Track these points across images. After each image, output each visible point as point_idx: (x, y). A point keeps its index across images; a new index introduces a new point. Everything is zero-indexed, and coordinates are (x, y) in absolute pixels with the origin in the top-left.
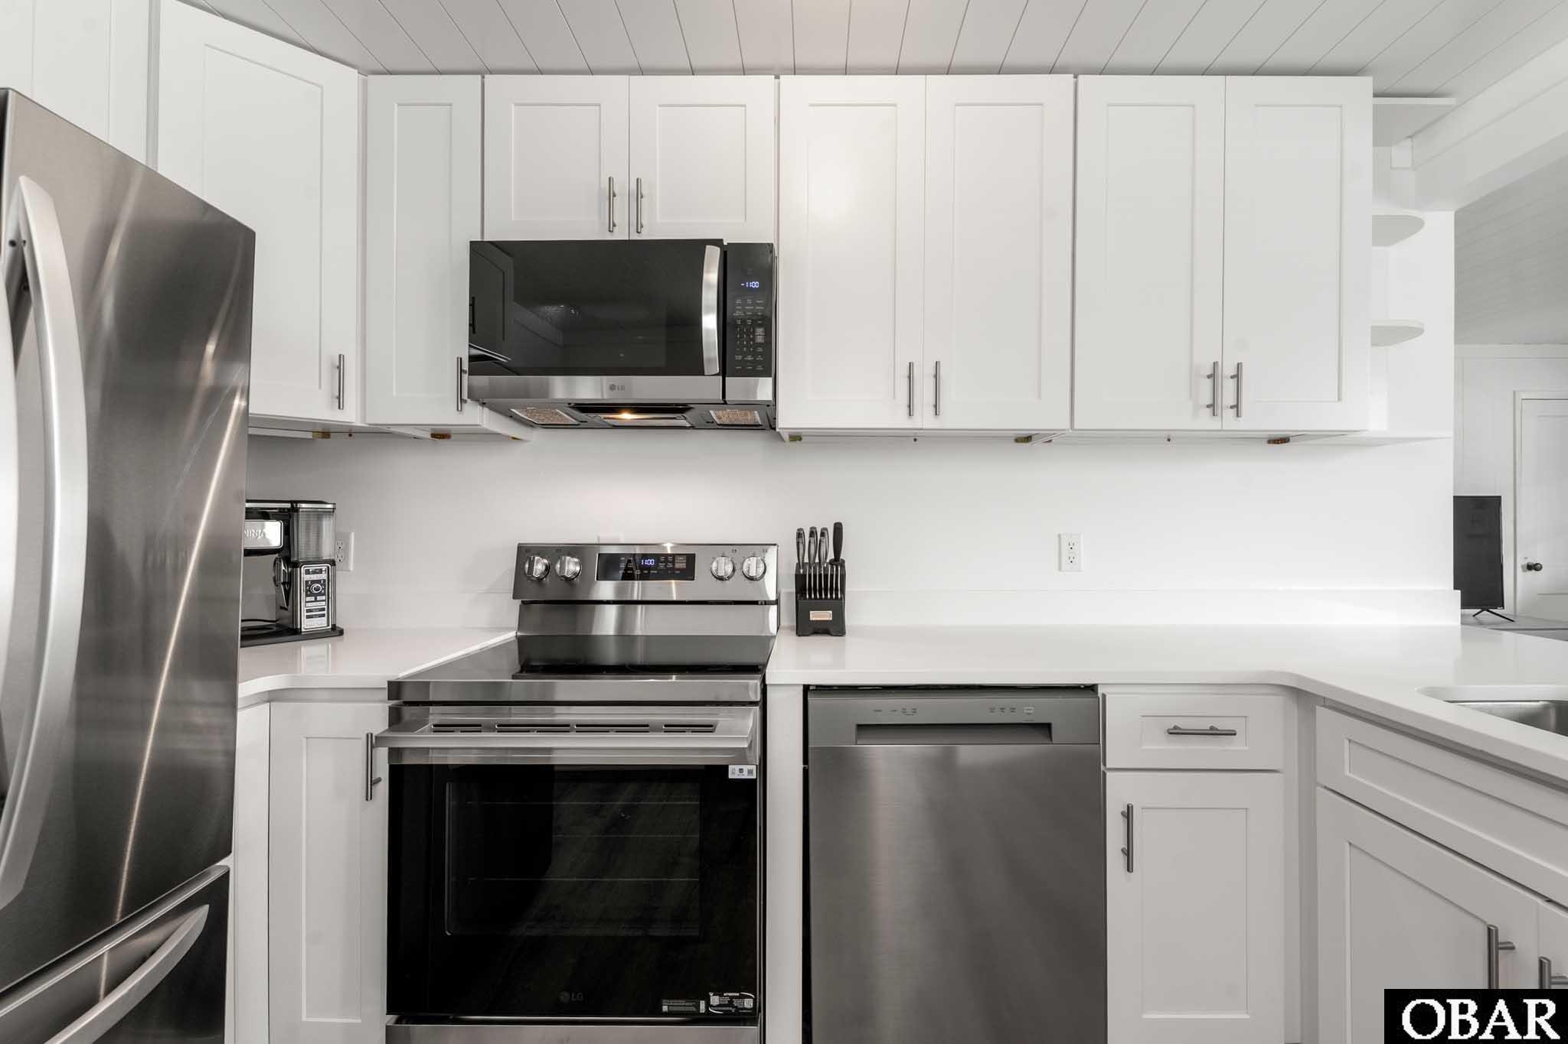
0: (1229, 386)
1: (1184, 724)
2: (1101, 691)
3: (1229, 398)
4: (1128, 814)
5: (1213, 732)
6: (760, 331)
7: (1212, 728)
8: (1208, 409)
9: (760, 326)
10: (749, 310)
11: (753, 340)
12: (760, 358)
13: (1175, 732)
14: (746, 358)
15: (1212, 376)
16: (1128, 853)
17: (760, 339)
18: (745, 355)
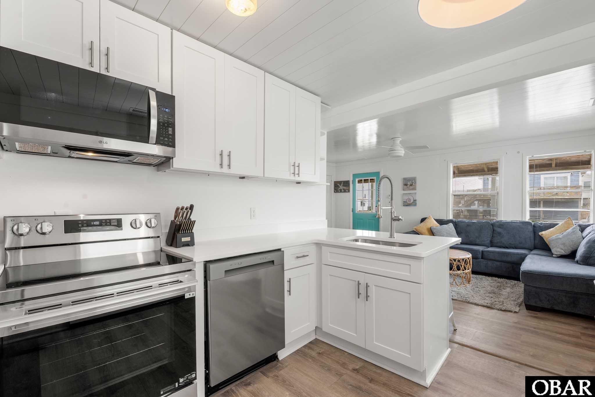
0: (297, 168)
1: (299, 255)
2: (282, 250)
3: (297, 172)
4: (289, 281)
5: (304, 256)
6: (170, 129)
7: (303, 255)
8: (293, 174)
9: (170, 127)
10: (166, 120)
11: (168, 132)
12: (170, 140)
13: (298, 257)
14: (165, 139)
15: (294, 166)
16: (289, 291)
17: (170, 132)
18: (164, 138)
